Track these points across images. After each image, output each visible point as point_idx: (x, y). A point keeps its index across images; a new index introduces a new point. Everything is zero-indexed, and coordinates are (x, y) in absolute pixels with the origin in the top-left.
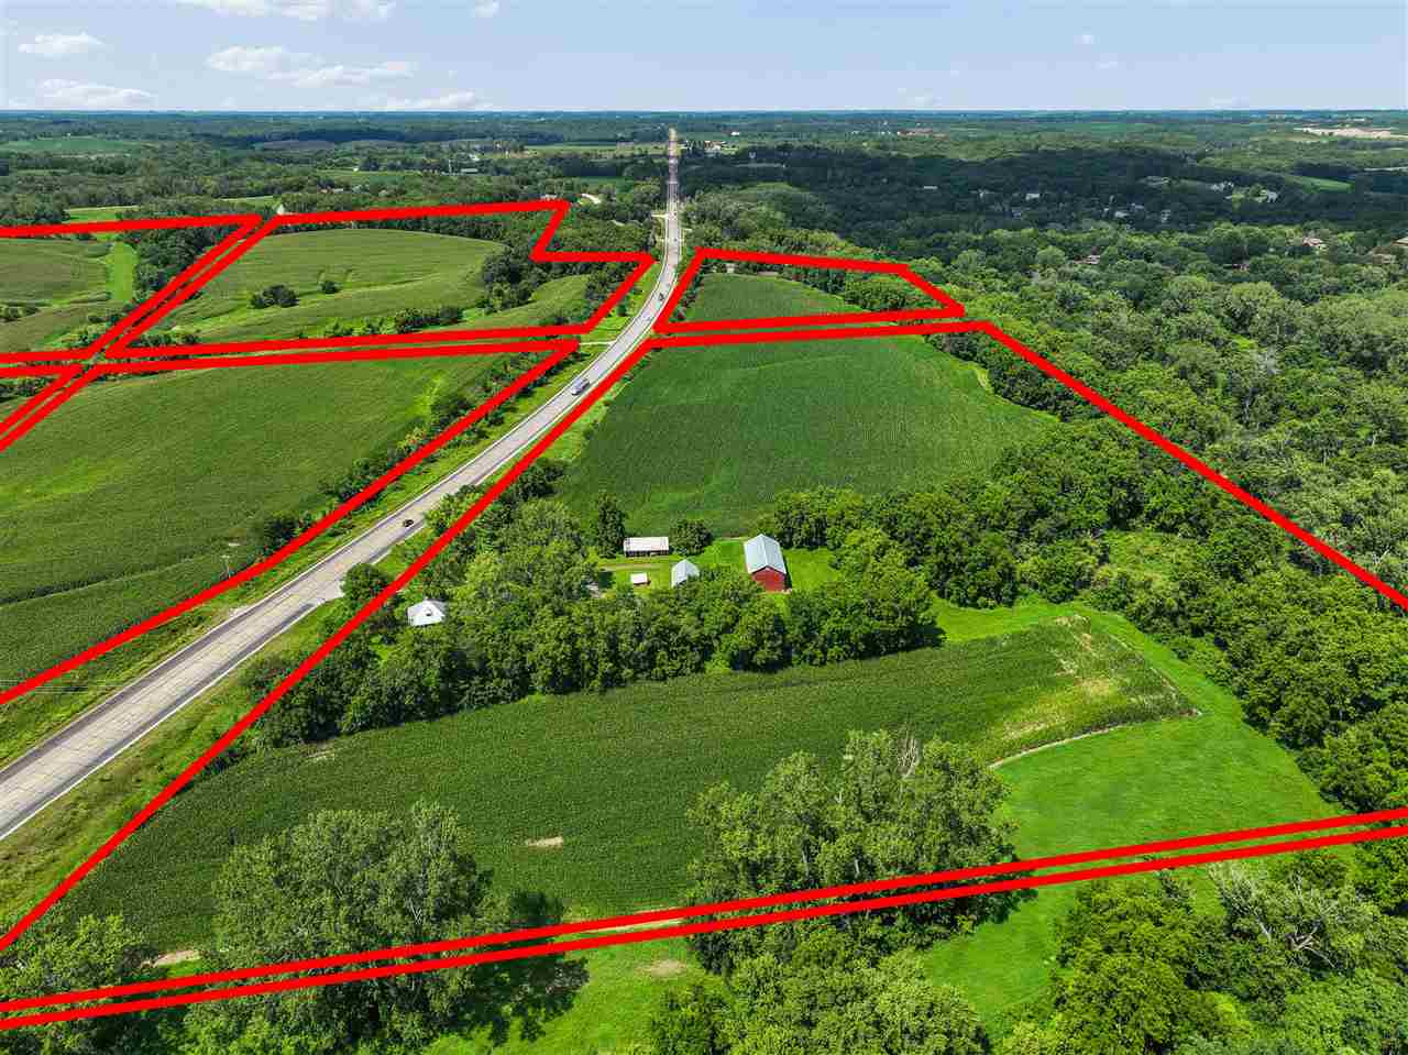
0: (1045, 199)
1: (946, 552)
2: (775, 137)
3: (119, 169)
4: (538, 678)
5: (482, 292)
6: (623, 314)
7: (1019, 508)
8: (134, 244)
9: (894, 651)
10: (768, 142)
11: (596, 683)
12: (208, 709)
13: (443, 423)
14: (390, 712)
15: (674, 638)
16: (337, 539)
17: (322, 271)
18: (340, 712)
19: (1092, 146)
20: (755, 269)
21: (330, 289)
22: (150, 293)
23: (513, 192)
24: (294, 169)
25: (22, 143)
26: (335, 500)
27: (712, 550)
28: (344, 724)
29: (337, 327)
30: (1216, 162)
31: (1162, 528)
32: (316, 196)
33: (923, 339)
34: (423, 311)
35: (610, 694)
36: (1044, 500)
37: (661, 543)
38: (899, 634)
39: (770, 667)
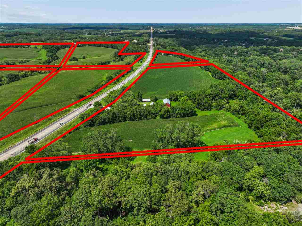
0: (228, 41)
1: (199, 101)
2: (173, 29)
3: (39, 35)
4: (128, 119)
5: (114, 59)
6: (141, 62)
7: (213, 94)
8: (45, 49)
9: (189, 116)
10: (172, 30)
11: (137, 119)
12: (73, 123)
13: (108, 81)
14: (104, 123)
15: (150, 112)
16: (91, 99)
17: (82, 55)
18: (95, 123)
19: (240, 31)
20: (167, 55)
21: (84, 58)
22: (50, 58)
23: (119, 40)
24: (75, 35)
25: (17, 29)
26: (90, 93)
27: (157, 101)
28: (96, 125)
29: (87, 64)
30: (266, 34)
31: (240, 99)
32: (80, 40)
33: (199, 67)
34: (103, 62)
35: (140, 121)
36: (217, 93)
37: (149, 100)
38: (189, 113)
39: (167, 118)
